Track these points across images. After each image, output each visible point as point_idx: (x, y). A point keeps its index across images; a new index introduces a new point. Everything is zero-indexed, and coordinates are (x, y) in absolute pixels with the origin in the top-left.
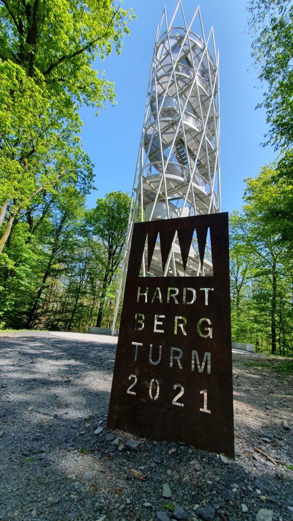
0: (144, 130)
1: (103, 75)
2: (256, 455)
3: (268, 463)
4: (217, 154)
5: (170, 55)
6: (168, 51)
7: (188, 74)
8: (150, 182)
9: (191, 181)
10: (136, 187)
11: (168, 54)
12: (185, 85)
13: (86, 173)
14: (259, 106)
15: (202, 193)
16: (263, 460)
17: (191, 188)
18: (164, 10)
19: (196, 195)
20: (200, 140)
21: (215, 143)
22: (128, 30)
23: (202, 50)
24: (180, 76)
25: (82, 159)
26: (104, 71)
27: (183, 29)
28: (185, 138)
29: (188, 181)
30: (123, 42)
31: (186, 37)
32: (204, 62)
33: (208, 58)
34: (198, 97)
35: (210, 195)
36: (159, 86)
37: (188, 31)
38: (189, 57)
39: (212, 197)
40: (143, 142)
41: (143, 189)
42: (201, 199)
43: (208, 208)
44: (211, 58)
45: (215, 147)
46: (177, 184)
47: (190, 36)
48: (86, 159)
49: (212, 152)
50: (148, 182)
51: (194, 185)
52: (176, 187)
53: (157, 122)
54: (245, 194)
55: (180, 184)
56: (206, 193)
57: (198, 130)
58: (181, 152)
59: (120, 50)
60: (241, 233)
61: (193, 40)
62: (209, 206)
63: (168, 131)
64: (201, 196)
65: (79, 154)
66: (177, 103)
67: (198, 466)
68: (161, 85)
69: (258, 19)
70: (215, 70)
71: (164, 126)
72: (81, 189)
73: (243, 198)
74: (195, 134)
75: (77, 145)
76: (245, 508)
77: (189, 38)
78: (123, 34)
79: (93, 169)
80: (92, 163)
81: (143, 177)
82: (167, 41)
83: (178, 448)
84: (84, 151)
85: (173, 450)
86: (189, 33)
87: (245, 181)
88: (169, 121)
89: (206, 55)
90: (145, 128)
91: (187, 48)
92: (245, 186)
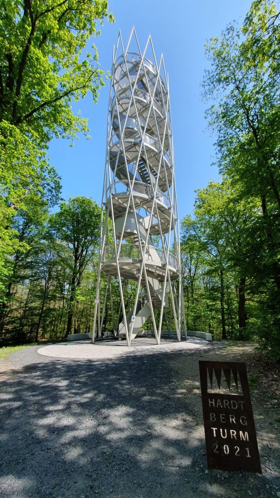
0: (109, 148)
1: (79, 113)
2: (267, 470)
3: (272, 472)
4: (173, 171)
5: (128, 77)
6: (125, 73)
7: (145, 98)
8: (118, 199)
9: (155, 198)
10: (104, 201)
11: (125, 75)
12: (143, 108)
13: (53, 185)
14: (213, 164)
15: (163, 207)
16: (269, 471)
17: (155, 204)
18: (119, 34)
19: (158, 208)
20: (160, 160)
21: (170, 160)
22: (104, 83)
23: (156, 76)
24: (138, 100)
25: (47, 171)
26: (80, 111)
27: (139, 55)
28: (146, 157)
29: (152, 198)
30: (99, 93)
31: (141, 63)
32: (158, 87)
33: (161, 83)
34: (154, 119)
35: (170, 209)
36: (119, 105)
37: (143, 59)
38: (144, 80)
39: (172, 211)
40: (108, 158)
41: (113, 204)
42: (162, 212)
43: (169, 219)
44: (163, 83)
45: (171, 164)
46: (143, 200)
47: (145, 63)
48: (52, 171)
49: (169, 169)
50: (116, 198)
51: (157, 201)
52: (141, 202)
53: (122, 143)
54: (196, 202)
55: (145, 200)
56: (167, 207)
57: (156, 151)
58: (144, 170)
59: (97, 99)
60: (194, 233)
61: (147, 66)
62: (170, 218)
63: (131, 150)
64: (162, 209)
65: (45, 168)
66: (136, 123)
67: (252, 480)
68: (122, 106)
69: (209, 93)
70: (167, 93)
71: (127, 146)
72: (48, 200)
73: (194, 206)
74: (154, 154)
75: (43, 159)
76: (273, 493)
77: (144, 65)
78: (100, 87)
79: (60, 181)
80: (59, 176)
81: (112, 194)
82: (124, 65)
83: (242, 474)
84: (51, 164)
85: (241, 475)
86: (144, 60)
87: (195, 191)
88: (131, 142)
89: (159, 80)
90: (110, 146)
91: (142, 72)
92: (195, 196)
